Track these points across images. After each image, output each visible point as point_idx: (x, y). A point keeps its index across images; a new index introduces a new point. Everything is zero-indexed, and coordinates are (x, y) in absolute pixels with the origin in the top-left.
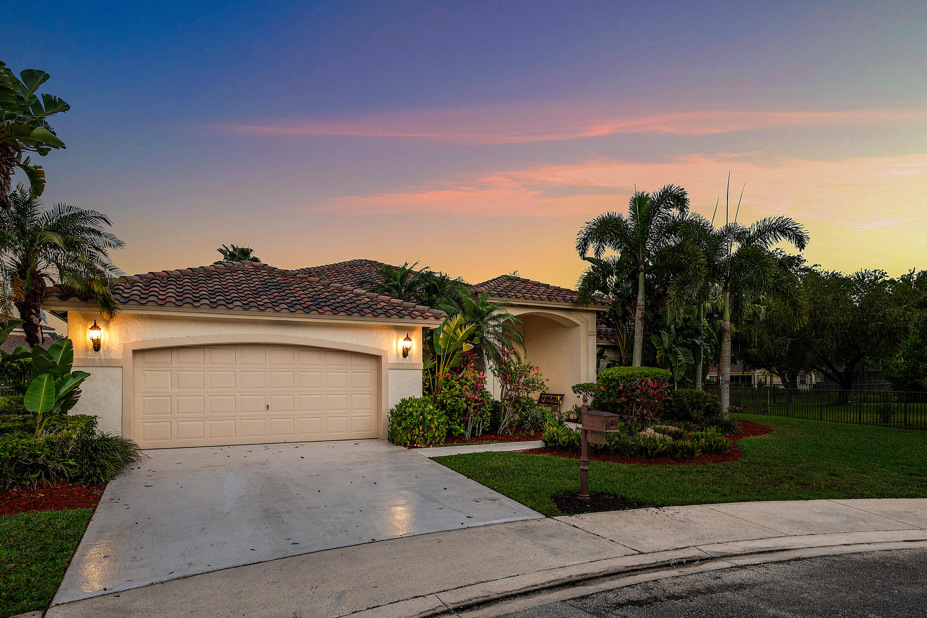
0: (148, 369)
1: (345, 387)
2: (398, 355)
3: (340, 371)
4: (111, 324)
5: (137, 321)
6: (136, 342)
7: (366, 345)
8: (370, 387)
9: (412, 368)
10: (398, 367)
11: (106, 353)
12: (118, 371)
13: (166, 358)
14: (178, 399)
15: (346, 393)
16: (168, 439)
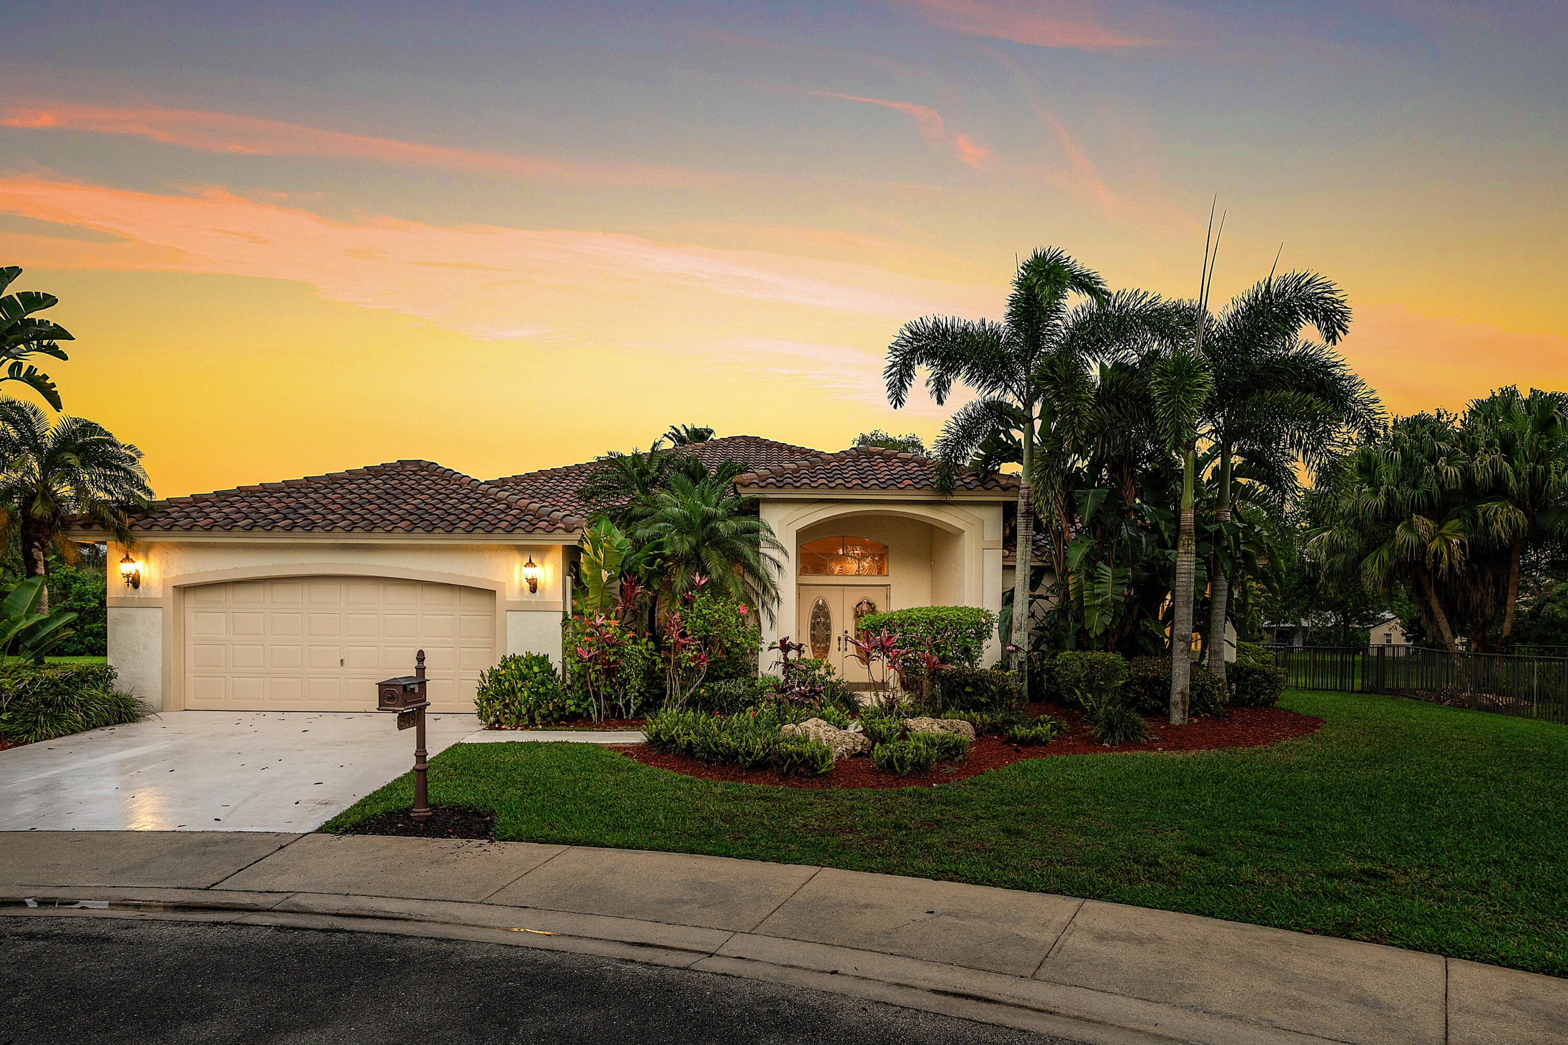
0: (202, 610)
1: (451, 637)
2: (522, 589)
3: (441, 613)
4: (151, 556)
5: (178, 551)
6: (177, 576)
7: (472, 576)
8: (488, 637)
9: (545, 608)
10: (520, 608)
11: (146, 591)
12: (158, 613)
13: (221, 596)
14: (233, 648)
15: (451, 645)
16: (220, 698)
